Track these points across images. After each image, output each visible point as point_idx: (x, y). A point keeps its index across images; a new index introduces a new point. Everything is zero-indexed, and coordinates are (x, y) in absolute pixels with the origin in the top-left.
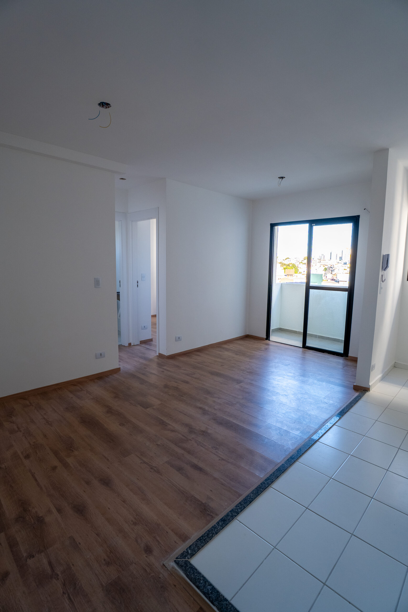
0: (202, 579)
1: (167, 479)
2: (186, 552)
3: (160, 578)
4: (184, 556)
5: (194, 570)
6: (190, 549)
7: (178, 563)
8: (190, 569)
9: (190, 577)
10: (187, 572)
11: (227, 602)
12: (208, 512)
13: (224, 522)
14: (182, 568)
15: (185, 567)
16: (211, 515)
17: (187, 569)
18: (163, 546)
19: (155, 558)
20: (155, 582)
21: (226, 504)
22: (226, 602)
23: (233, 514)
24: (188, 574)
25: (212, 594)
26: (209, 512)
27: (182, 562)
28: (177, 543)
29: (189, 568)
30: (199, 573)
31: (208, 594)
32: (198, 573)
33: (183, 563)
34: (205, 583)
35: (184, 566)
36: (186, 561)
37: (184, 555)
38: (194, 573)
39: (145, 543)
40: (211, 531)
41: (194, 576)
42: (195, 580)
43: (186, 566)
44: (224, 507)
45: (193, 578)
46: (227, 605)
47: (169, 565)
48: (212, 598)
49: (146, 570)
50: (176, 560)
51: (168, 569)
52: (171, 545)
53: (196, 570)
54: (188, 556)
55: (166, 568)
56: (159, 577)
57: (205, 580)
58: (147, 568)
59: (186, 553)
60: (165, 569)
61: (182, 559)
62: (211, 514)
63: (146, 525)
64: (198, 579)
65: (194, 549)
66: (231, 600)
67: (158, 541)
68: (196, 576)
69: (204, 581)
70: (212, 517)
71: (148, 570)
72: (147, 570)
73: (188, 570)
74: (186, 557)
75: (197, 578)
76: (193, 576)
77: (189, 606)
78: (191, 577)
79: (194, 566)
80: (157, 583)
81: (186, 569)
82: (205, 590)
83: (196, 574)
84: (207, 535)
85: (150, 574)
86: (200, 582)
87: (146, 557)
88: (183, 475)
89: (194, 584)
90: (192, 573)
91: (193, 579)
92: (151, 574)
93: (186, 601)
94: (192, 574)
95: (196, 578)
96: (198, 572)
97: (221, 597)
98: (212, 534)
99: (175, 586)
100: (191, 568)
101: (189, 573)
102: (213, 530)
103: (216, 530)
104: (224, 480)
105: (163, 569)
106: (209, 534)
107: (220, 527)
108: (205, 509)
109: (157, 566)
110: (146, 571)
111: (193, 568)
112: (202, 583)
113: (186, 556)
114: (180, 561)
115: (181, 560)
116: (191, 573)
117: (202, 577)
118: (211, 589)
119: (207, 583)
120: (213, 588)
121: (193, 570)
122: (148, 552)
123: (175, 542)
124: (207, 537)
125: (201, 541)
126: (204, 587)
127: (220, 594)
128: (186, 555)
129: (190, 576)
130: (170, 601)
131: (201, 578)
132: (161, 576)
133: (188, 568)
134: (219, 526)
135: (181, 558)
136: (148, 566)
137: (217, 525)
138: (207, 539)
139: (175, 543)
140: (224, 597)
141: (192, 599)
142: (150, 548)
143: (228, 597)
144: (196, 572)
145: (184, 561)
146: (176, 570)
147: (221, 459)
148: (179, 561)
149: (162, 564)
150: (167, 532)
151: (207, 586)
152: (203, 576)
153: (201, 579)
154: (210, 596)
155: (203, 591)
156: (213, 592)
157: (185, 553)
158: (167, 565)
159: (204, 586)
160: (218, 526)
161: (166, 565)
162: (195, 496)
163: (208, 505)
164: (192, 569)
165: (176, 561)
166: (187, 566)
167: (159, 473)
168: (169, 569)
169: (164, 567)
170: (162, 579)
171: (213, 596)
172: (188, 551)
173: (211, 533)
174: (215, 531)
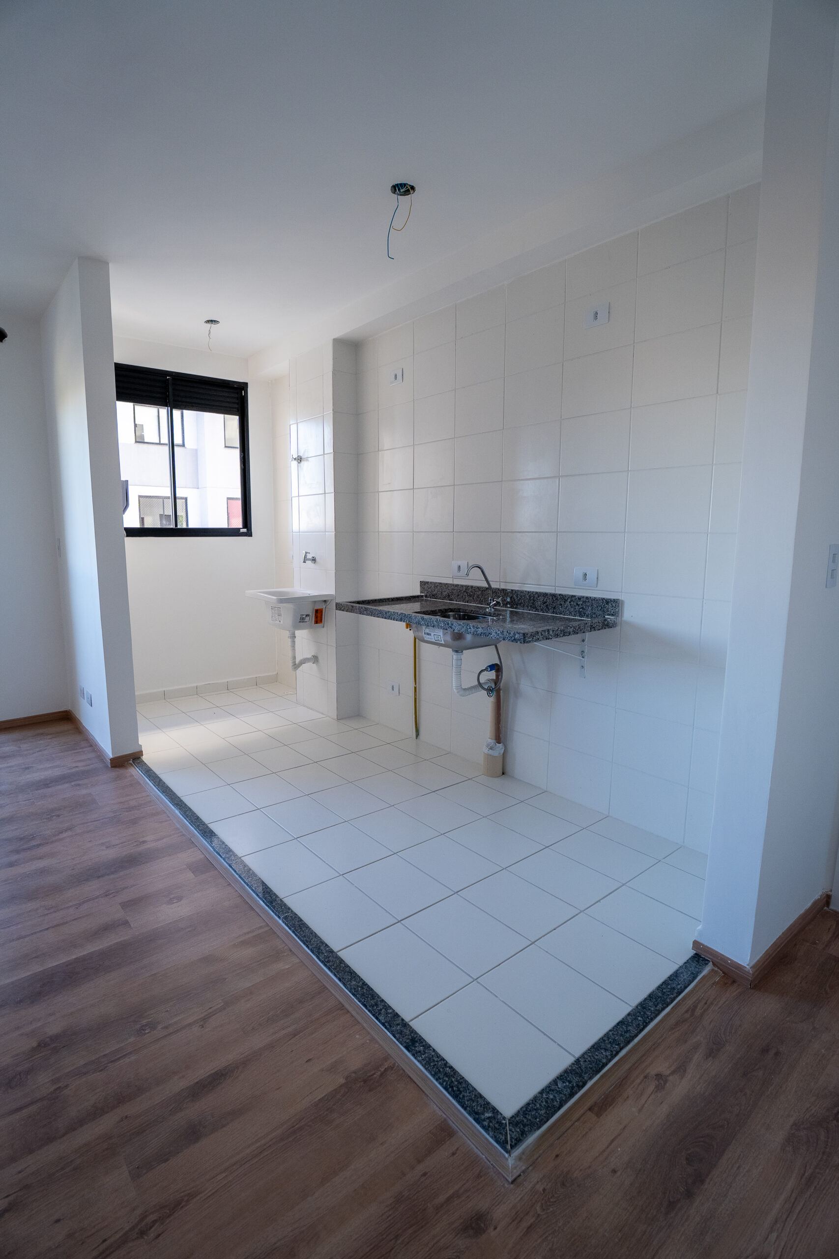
0: (546, 1095)
1: (224, 1175)
2: (491, 1122)
3: (544, 1190)
4: (499, 1125)
5: (529, 1108)
6: (483, 1114)
7: (516, 1140)
8: (527, 1116)
9: (545, 1117)
10: (535, 1122)
11: (582, 1060)
12: (375, 1076)
13: (417, 1042)
14: (527, 1131)
15: (524, 1126)
16: (386, 1070)
17: (528, 1123)
18: (464, 1184)
19: (496, 1204)
20: (555, 1202)
21: (357, 1036)
22: (580, 1061)
23: (397, 1022)
24: (538, 1120)
25: (571, 1082)
26: (374, 1074)
27: (513, 1132)
28: (457, 1149)
29: (525, 1117)
30: (535, 1099)
31: (573, 1087)
32: (536, 1101)
33: (515, 1130)
34: (553, 1091)
35: (522, 1127)
36: (509, 1123)
37: (498, 1127)
38: (535, 1110)
39: (456, 1236)
40: (438, 1068)
41: (541, 1110)
42: (549, 1109)
43: (522, 1125)
44: (368, 1041)
45: (546, 1112)
46: (585, 1061)
47: (515, 1168)
48: (578, 1082)
49: (529, 1228)
50: (511, 1145)
51: (524, 1172)
52: (462, 1164)
53: (528, 1104)
54: (498, 1119)
55: (520, 1175)
56: (542, 1192)
57: (547, 1090)
58: (525, 1224)
59: (493, 1121)
60: (522, 1177)
61: (507, 1130)
62: (383, 1070)
63: (397, 1237)
64: (546, 1102)
65: (481, 1105)
66: (574, 1056)
67: (449, 1200)
68: (541, 1105)
69: (550, 1092)
70: (392, 1068)
71: (529, 1220)
72: (529, 1224)
73: (530, 1120)
74: (503, 1123)
75: (544, 1103)
76: (543, 1112)
77: (590, 1130)
78: (545, 1115)
79: (521, 1109)
80: (556, 1196)
81: (528, 1125)
82: (566, 1091)
83: (538, 1106)
84: (447, 1077)
85: (539, 1215)
86: (552, 1099)
87: (495, 1228)
88: (223, 1126)
89: (555, 1112)
90: (536, 1112)
91: (548, 1112)
92: (539, 1213)
93: (583, 1136)
94: (539, 1114)
95: (545, 1105)
96: (532, 1101)
97: (574, 1068)
98: (446, 1067)
99: (557, 1156)
100: (526, 1114)
101: (536, 1119)
102: (435, 1065)
103: (436, 1059)
104: (283, 1029)
105: (525, 1183)
106: (446, 1073)
107: (431, 1050)
108: (365, 1081)
109: (519, 1198)
110: (531, 1225)
111: (524, 1111)
112: (554, 1096)
113: (500, 1122)
114: (510, 1135)
115: (509, 1133)
116: (537, 1114)
117: (542, 1095)
118: (564, 1082)
119: (553, 1087)
120: (561, 1079)
121: (530, 1111)
122: (482, 1225)
123: (454, 1154)
124: (454, 1078)
125: (461, 1089)
126: (562, 1094)
127: (570, 1068)
128: (497, 1122)
129: (542, 1117)
130: (590, 1167)
131: (544, 1096)
132: (540, 1188)
133: (525, 1121)
134: (426, 1051)
135: (504, 1133)
136: (520, 1221)
137: (423, 1055)
138: (459, 1079)
139: (457, 1155)
140: (573, 1064)
141: (576, 1123)
142: (471, 1220)
143: (571, 1060)
144: (533, 1105)
145: (511, 1127)
146: (523, 1153)
147: (202, 1023)
148: (511, 1138)
149: (512, 1186)
150: (425, 1174)
151: (559, 1088)
152: (542, 1092)
153: (547, 1098)
154: (575, 1084)
155: (568, 1096)
156: (568, 1079)
157: (491, 1124)
158: (515, 1171)
159: (560, 1092)
160: (427, 1055)
161: (516, 1173)
162: (317, 1099)
163: (355, 1072)
164: (527, 1112)
165: (513, 1144)
166: (523, 1121)
167: (183, 1204)
168: (524, 1168)
169: (519, 1180)
170: (547, 1185)
171: (575, 1080)
172: (487, 1119)
173: (443, 1068)
174: (437, 1061)
